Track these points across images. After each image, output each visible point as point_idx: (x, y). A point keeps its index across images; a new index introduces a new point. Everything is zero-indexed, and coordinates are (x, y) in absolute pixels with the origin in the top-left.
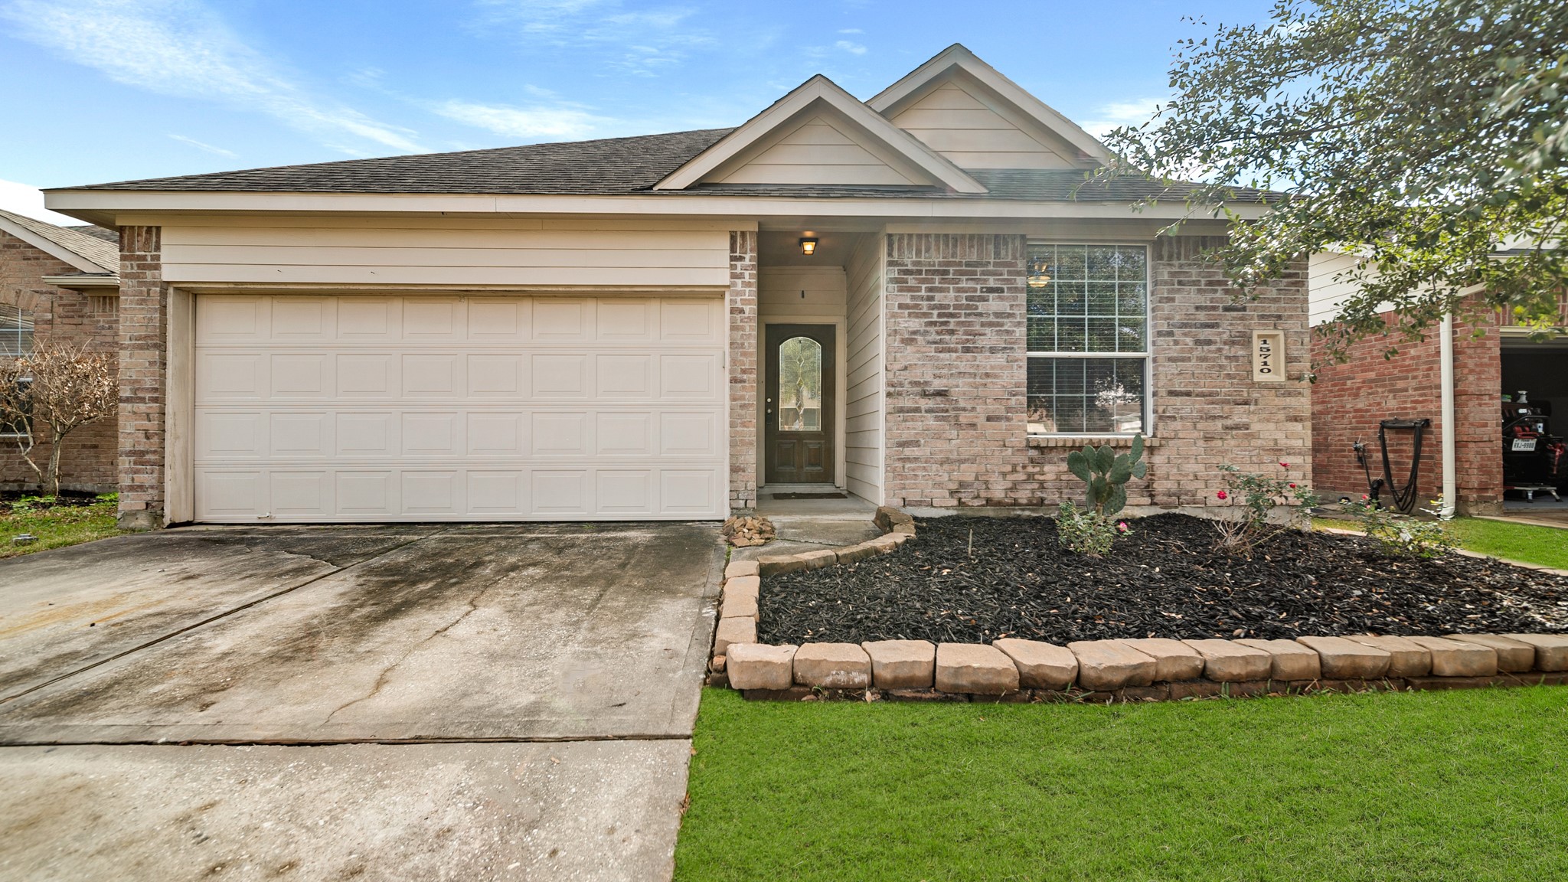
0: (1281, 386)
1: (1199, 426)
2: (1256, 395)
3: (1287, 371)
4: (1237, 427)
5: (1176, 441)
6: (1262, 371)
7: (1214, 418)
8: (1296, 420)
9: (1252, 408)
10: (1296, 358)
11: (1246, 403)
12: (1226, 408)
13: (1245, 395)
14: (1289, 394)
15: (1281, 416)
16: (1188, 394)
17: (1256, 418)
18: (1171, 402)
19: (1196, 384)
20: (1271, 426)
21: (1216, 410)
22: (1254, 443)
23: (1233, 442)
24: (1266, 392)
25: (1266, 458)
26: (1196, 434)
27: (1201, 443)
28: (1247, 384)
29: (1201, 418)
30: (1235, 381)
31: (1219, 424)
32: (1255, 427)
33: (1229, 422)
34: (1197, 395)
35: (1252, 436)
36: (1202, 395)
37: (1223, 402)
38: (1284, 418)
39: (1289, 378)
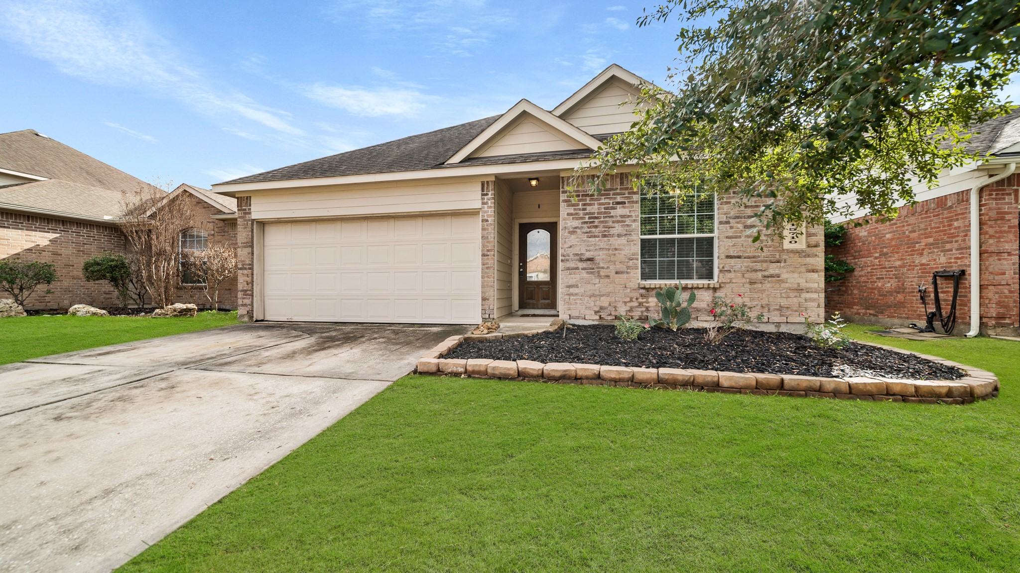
0: (803, 251)
1: (746, 276)
2: (785, 257)
3: (807, 242)
4: (772, 276)
5: (731, 284)
6: (790, 242)
7: (756, 271)
8: (813, 272)
9: (782, 264)
10: (814, 234)
11: (778, 262)
12: (765, 265)
13: (778, 257)
14: (809, 256)
15: (803, 269)
16: (739, 257)
17: (785, 271)
18: (728, 262)
19: (744, 251)
20: (796, 275)
21: (758, 266)
22: (783, 285)
23: (769, 285)
24: (792, 255)
25: (792, 294)
26: (744, 280)
27: (748, 286)
28: (779, 251)
29: (748, 271)
30: (771, 249)
31: (760, 274)
32: (784, 276)
33: (766, 273)
34: (745, 258)
35: (782, 281)
36: (749, 257)
37: (763, 261)
38: (805, 271)
39: (809, 246)
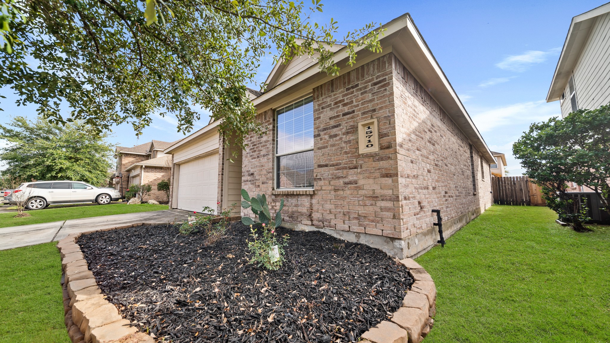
0: (376, 154)
1: (332, 183)
2: (361, 162)
3: (380, 144)
4: (350, 183)
5: (321, 192)
6: (367, 146)
7: (339, 178)
8: (387, 176)
9: (359, 170)
10: (385, 134)
11: (356, 168)
12: (345, 171)
13: (355, 162)
14: (382, 159)
15: (377, 174)
16: (326, 166)
17: (361, 176)
18: (319, 171)
19: (330, 160)
20: (371, 181)
21: (340, 173)
22: (361, 192)
23: (348, 192)
24: (366, 160)
25: (368, 202)
26: (330, 188)
27: (333, 193)
28: (356, 156)
29: (333, 178)
30: (349, 155)
31: (341, 181)
32: (361, 182)
33: (346, 180)
34: (331, 166)
35: (359, 188)
36: (333, 165)
37: (345, 168)
38: (379, 176)
39: (382, 148)
